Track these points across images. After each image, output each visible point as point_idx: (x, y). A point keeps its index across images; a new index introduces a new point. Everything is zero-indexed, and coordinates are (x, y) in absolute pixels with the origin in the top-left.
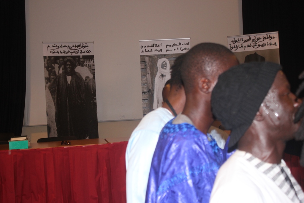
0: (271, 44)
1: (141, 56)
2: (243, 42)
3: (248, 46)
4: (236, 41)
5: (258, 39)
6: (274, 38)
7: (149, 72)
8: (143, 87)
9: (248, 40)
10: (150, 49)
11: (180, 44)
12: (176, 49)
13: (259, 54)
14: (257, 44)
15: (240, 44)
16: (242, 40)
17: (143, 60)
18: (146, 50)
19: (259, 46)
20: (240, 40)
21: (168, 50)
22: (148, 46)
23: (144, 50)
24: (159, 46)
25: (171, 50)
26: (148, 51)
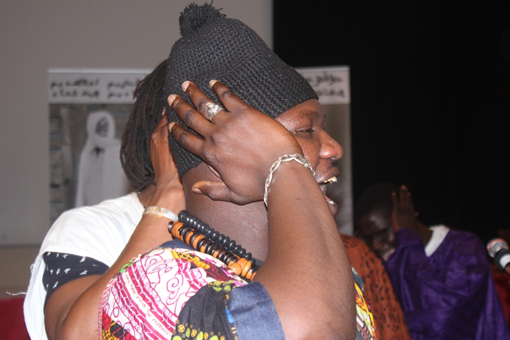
1: (51, 105)
6: (339, 80)
7: (68, 139)
8: (53, 175)
10: (71, 89)
17: (55, 111)
18: (62, 92)
21: (111, 95)
22: (68, 84)
23: (58, 93)
24: (91, 84)
25: (120, 96)
26: (68, 94)
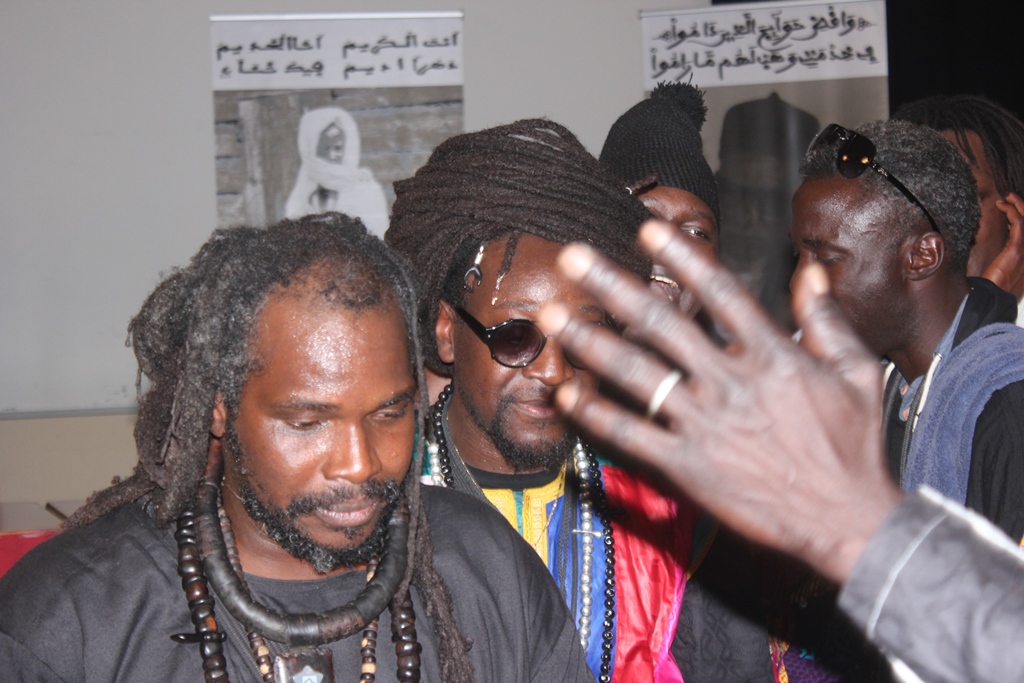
0: (847, 54)
1: (218, 94)
2: (717, 38)
3: (741, 61)
4: (682, 35)
5: (787, 28)
6: (863, 23)
7: (258, 174)
9: (739, 30)
10: (261, 58)
11: (410, 39)
12: (393, 64)
13: (790, 98)
14: (784, 54)
15: (702, 51)
16: (710, 29)
17: (226, 110)
18: (241, 63)
19: (792, 59)
20: (700, 29)
21: (351, 69)
22: (254, 47)
23: (234, 67)
24: (306, 45)
25: (370, 70)
26: (255, 69)
